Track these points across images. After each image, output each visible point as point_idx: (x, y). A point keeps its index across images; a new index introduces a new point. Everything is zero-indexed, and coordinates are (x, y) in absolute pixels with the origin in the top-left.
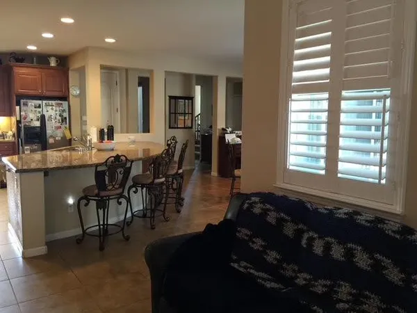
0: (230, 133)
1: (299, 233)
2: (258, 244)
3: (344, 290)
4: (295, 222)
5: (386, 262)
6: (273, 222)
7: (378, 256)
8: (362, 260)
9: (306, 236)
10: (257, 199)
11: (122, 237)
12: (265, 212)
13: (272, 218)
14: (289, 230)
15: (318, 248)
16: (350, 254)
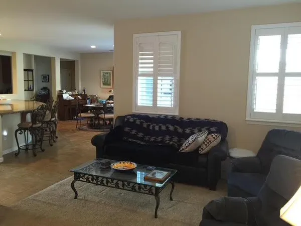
0: (66, 93)
1: (148, 126)
2: (134, 132)
3: (167, 138)
4: (146, 122)
5: (178, 127)
6: (139, 123)
7: (175, 126)
8: (171, 128)
9: (151, 126)
10: (130, 117)
11: (40, 150)
12: (135, 121)
13: (138, 122)
14: (145, 125)
15: (157, 128)
16: (167, 127)
